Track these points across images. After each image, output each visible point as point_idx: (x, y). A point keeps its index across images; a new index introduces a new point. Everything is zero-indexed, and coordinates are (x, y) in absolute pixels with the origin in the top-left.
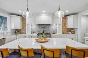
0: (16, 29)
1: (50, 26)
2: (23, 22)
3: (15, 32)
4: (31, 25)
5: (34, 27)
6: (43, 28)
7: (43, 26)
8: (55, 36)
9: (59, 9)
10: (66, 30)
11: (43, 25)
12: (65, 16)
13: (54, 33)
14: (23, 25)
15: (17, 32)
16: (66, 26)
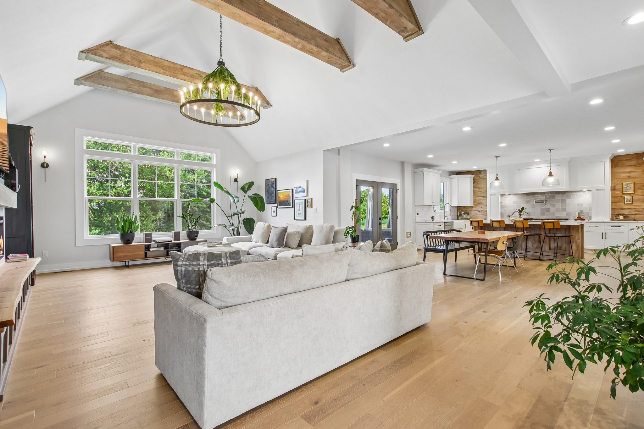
0: (459, 208)
1: (569, 197)
2: (478, 188)
4: (502, 195)
5: (511, 200)
6: (542, 201)
7: (542, 198)
11: (543, 193)
12: (640, 156)
13: (581, 217)
14: (476, 195)
15: (463, 214)
16: (641, 193)
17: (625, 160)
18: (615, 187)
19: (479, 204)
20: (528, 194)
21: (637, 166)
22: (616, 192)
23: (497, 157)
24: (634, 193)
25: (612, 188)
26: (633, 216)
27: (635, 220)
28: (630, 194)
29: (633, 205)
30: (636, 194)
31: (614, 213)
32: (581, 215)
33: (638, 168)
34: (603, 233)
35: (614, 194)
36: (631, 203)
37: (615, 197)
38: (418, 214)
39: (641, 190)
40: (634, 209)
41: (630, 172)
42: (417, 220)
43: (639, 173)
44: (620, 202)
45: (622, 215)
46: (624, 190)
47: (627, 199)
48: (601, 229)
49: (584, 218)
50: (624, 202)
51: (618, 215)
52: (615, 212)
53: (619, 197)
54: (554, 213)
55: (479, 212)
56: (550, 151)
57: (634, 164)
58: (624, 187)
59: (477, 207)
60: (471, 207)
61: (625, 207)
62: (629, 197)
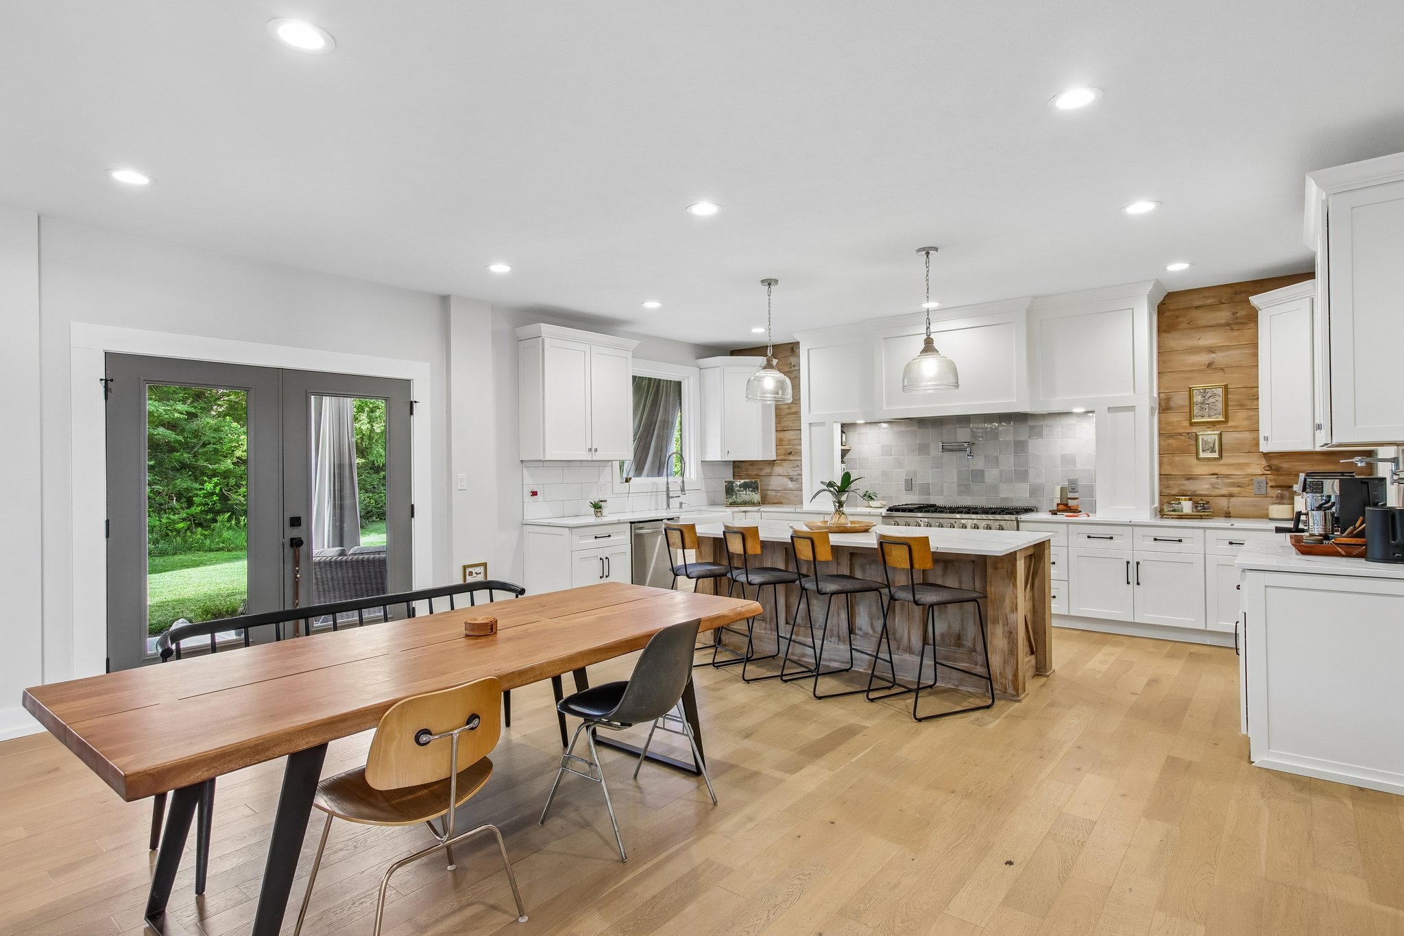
0: (738, 467)
1: (1036, 433)
3: (730, 490)
4: (845, 428)
6: (960, 447)
10: (1257, 467)
11: (964, 420)
12: (1241, 293)
13: (1071, 503)
14: (783, 424)
15: (740, 486)
16: (1246, 423)
17: (1197, 308)
18: (1168, 400)
19: (790, 453)
20: (922, 422)
21: (1235, 327)
22: (1174, 418)
23: (769, 283)
24: (1226, 421)
25: (1160, 404)
26: (1223, 502)
27: (1228, 515)
28: (1213, 424)
29: (1222, 462)
30: (1230, 424)
31: (1167, 491)
32: (1070, 495)
33: (1236, 333)
34: (1128, 563)
35: (1168, 424)
36: (1216, 455)
37: (1170, 436)
38: (534, 494)
39: (1249, 411)
40: (1227, 476)
41: (1211, 350)
42: (529, 517)
43: (1240, 351)
44: (1183, 451)
45: (1190, 500)
46: (1196, 410)
47: (1205, 442)
48: (1123, 548)
49: (1077, 506)
50: (1197, 454)
51: (1176, 497)
52: (1169, 487)
53: (1180, 434)
54: (994, 488)
55: (791, 479)
56: (928, 253)
57: (1223, 321)
58: (1195, 400)
59: (786, 464)
60: (769, 464)
61: (1201, 469)
62: (1210, 436)
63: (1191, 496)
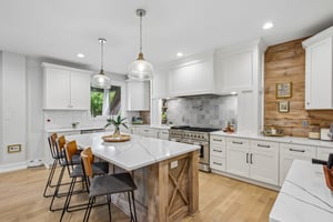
5: (174, 106)
6: (198, 107)
7: (199, 102)
8: (222, 138)
9: (141, 57)
10: (304, 116)
13: (231, 128)
16: (300, 98)
17: (280, 51)
18: (268, 89)
21: (295, 58)
22: (270, 96)
24: (291, 97)
25: (264, 90)
26: (289, 130)
27: (291, 136)
28: (285, 98)
29: (289, 113)
32: (231, 125)
34: (247, 154)
35: (268, 98)
36: (287, 111)
37: (269, 103)
39: (301, 93)
40: (291, 120)
42: (46, 128)
44: (274, 109)
46: (279, 93)
47: (282, 106)
50: (279, 110)
52: (267, 123)
53: (272, 102)
58: (279, 89)
61: (280, 116)
62: (285, 103)
63: (276, 127)
